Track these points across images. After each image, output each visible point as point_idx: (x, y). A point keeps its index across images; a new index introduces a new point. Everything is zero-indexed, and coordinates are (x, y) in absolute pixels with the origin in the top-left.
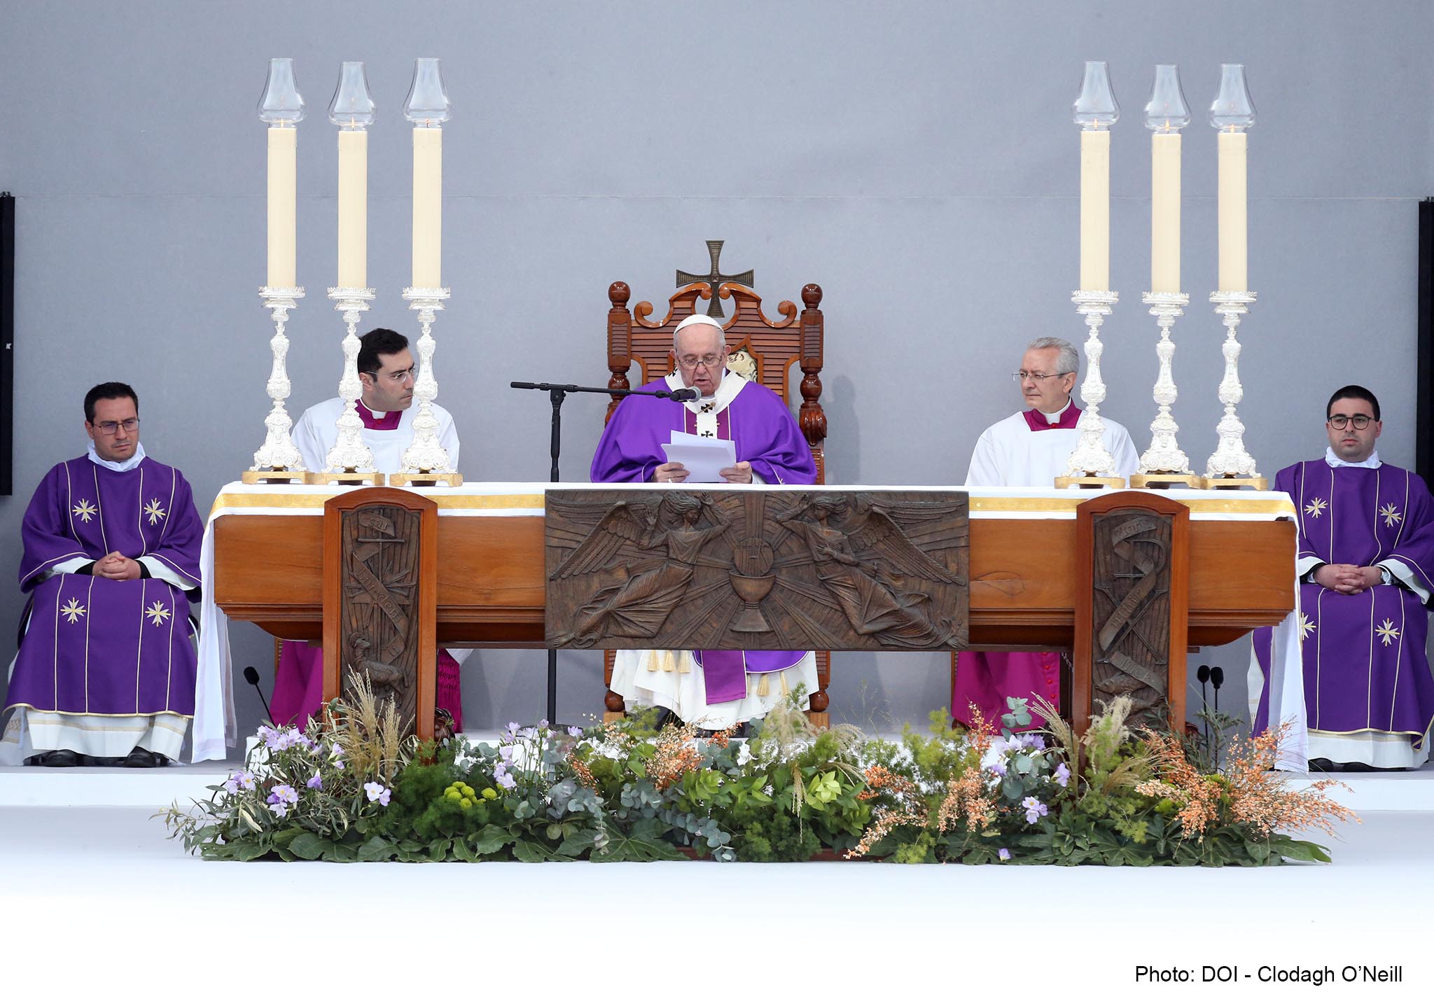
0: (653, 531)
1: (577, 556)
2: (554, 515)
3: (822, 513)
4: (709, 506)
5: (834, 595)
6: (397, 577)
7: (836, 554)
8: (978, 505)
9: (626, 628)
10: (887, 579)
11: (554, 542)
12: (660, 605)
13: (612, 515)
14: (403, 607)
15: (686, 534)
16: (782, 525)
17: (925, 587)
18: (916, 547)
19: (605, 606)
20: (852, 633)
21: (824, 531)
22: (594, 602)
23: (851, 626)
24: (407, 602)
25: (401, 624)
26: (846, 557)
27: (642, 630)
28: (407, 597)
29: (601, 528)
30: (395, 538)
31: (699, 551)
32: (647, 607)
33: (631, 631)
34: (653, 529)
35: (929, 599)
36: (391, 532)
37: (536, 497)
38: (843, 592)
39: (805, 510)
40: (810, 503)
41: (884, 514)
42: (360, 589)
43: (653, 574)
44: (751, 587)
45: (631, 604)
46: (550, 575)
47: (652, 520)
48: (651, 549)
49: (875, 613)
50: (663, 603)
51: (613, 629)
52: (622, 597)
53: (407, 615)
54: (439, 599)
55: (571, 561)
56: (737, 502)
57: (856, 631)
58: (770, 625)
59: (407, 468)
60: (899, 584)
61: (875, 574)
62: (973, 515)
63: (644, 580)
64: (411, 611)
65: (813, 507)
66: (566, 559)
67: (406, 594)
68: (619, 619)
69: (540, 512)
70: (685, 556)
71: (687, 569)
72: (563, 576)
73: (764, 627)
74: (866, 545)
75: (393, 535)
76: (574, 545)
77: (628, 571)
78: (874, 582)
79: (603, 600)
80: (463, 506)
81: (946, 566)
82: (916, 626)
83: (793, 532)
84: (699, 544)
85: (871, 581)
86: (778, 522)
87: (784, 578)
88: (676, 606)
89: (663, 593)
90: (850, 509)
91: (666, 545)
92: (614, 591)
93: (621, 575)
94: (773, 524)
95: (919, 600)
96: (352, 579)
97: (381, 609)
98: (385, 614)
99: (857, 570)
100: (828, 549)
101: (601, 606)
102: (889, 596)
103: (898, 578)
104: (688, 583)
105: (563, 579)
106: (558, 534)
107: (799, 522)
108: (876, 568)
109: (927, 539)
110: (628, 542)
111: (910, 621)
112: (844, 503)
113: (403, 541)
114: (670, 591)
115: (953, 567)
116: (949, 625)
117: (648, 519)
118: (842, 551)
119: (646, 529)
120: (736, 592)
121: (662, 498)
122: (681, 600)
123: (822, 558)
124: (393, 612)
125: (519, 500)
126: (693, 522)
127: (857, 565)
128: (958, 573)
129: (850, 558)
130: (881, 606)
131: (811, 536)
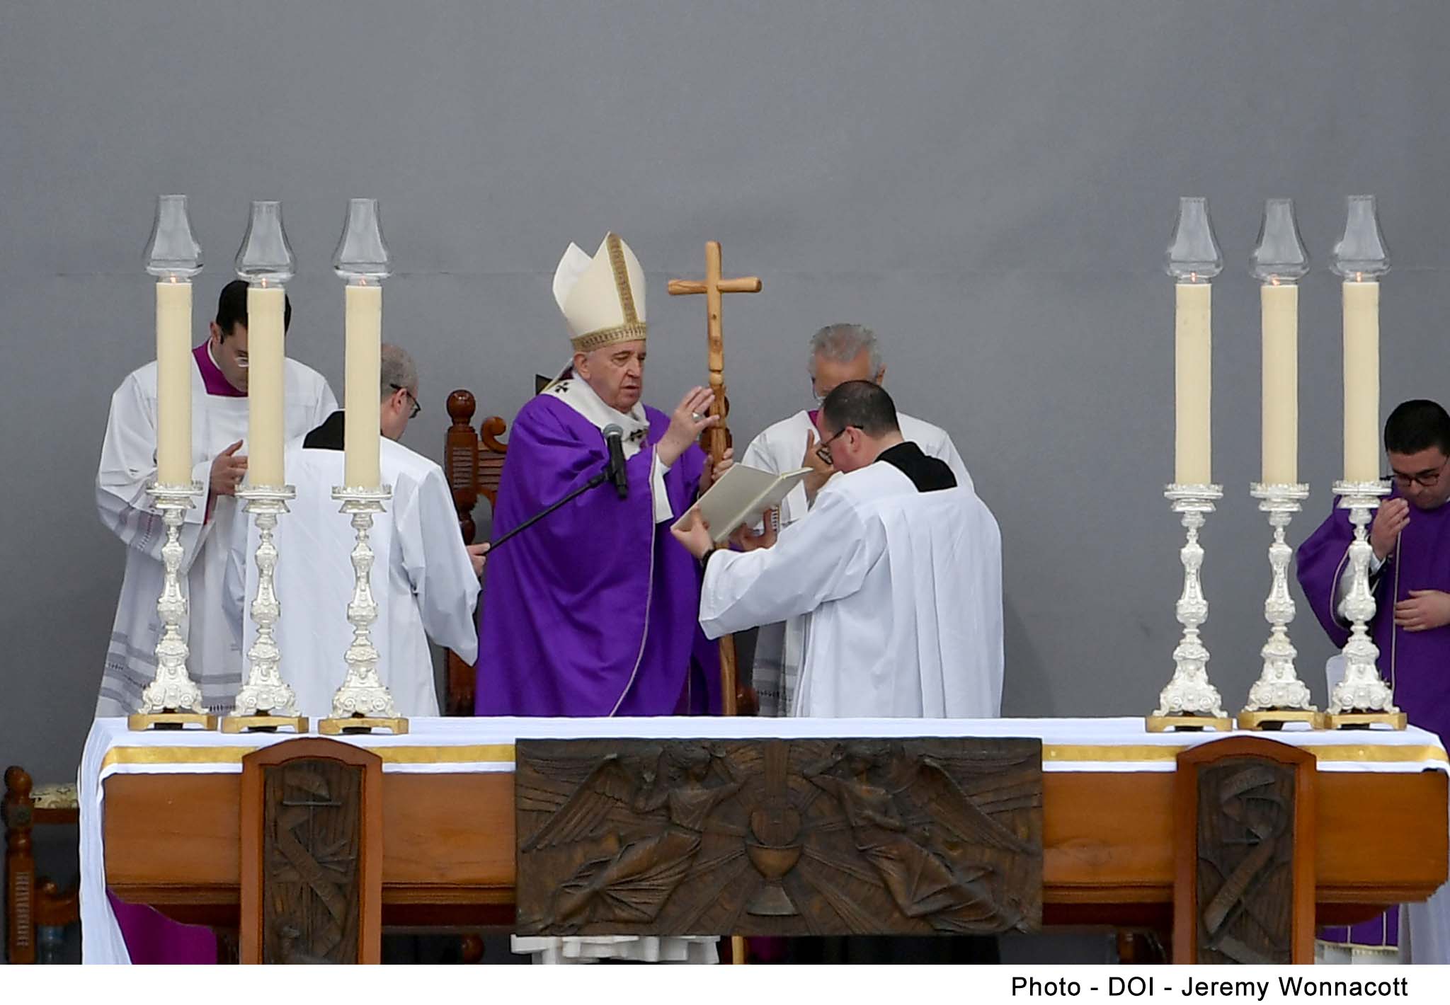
0: (651, 790)
1: (556, 822)
2: (528, 771)
3: (860, 766)
4: (719, 758)
5: (876, 869)
6: (330, 850)
7: (879, 818)
8: (1053, 754)
9: (617, 911)
10: (941, 848)
11: (528, 804)
12: (660, 881)
13: (600, 770)
14: (340, 887)
15: (692, 794)
16: (811, 781)
17: (988, 856)
18: (978, 809)
19: (590, 885)
20: (896, 915)
21: (862, 789)
22: (577, 878)
23: (897, 906)
24: (344, 880)
25: (337, 909)
26: (891, 821)
27: (638, 913)
28: (345, 874)
29: (586, 787)
30: (330, 800)
31: (708, 815)
32: (645, 885)
33: (624, 914)
34: (650, 787)
35: (993, 873)
36: (324, 793)
37: (504, 748)
38: (886, 865)
39: (839, 762)
40: (844, 754)
41: (939, 767)
42: (286, 864)
43: (651, 844)
44: (772, 859)
45: (626, 881)
46: (521, 845)
47: (649, 777)
48: (648, 813)
49: (926, 890)
50: (664, 878)
51: (601, 911)
52: (613, 872)
53: (345, 897)
54: (384, 874)
55: (548, 830)
56: (753, 754)
57: (901, 912)
58: (795, 905)
59: (340, 712)
60: (955, 854)
61: (925, 842)
62: (1048, 766)
63: (641, 851)
64: (351, 892)
65: (850, 758)
66: (542, 826)
67: (342, 870)
68: (609, 900)
69: (509, 766)
70: (690, 823)
71: (694, 838)
72: (538, 847)
73: (788, 909)
74: (914, 806)
75: (328, 797)
76: (553, 809)
77: (621, 841)
78: (925, 852)
79: (588, 876)
80: (413, 760)
81: (1014, 831)
82: (978, 906)
83: (823, 790)
84: (708, 806)
85: (922, 851)
86: (805, 777)
87: (813, 849)
88: (680, 883)
89: (663, 867)
90: (895, 761)
91: (667, 807)
92: (603, 864)
93: (611, 844)
94: (800, 779)
95: (980, 873)
96: (276, 852)
97: (312, 889)
98: (317, 895)
99: (905, 838)
100: (869, 812)
101: (586, 883)
102: (944, 870)
103: (953, 846)
104: (694, 855)
105: (540, 850)
106: (532, 793)
107: (831, 777)
108: (927, 834)
109: (990, 797)
110: (619, 804)
111: (971, 900)
112: (887, 753)
113: (340, 803)
114: (672, 863)
115: (1022, 831)
116: (1017, 904)
117: (645, 776)
118: (885, 813)
119: (640, 789)
120: (754, 864)
121: (661, 750)
122: (686, 876)
123: (861, 823)
124: (324, 894)
125: (482, 752)
126: (700, 779)
127: (904, 831)
128: (1029, 839)
129: (895, 822)
130: (934, 881)
131: (846, 796)
